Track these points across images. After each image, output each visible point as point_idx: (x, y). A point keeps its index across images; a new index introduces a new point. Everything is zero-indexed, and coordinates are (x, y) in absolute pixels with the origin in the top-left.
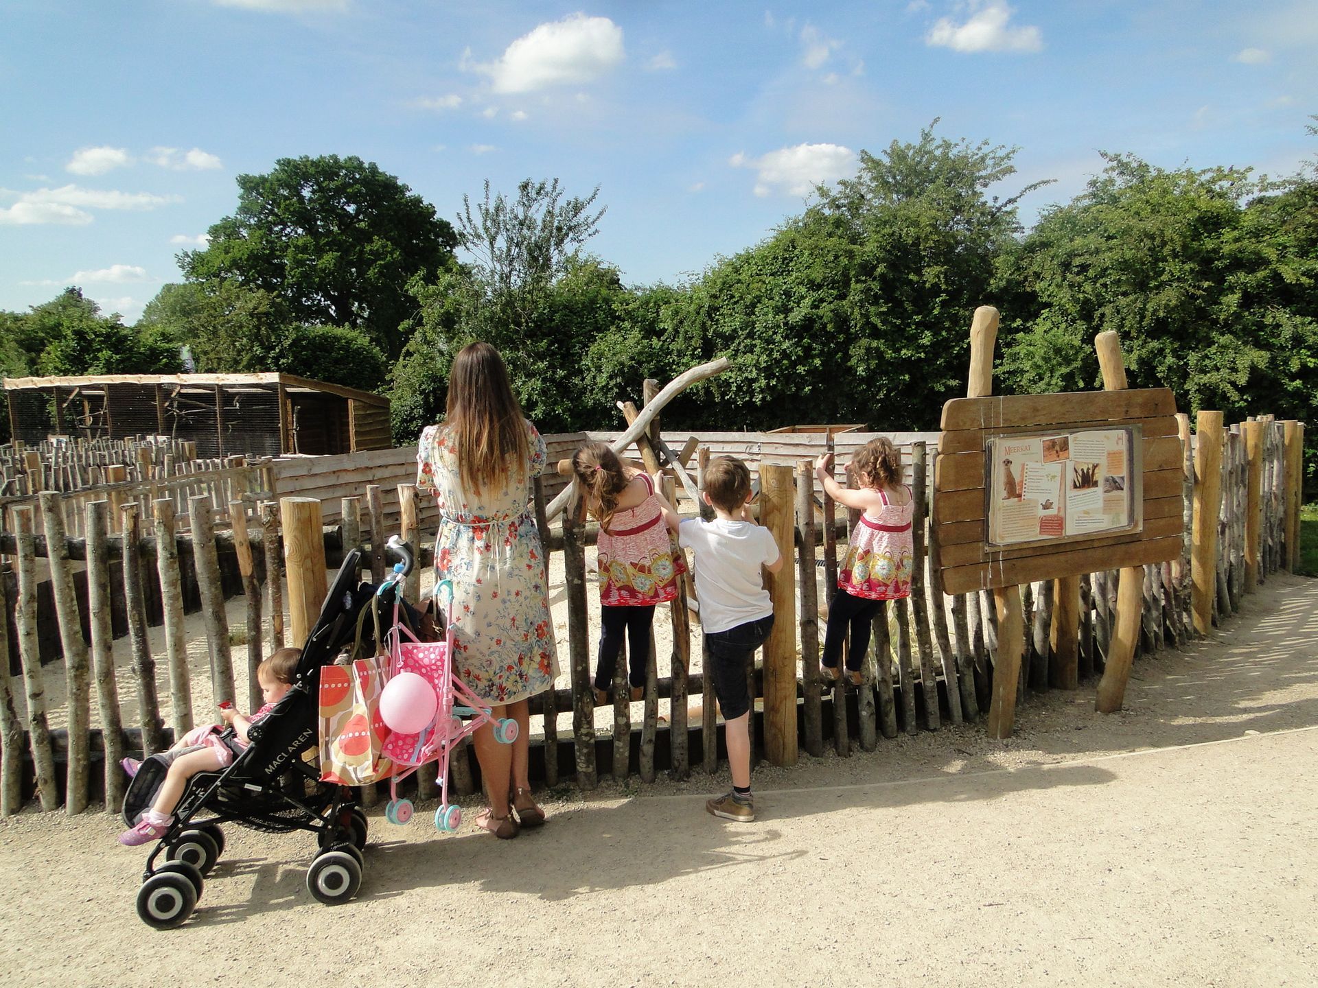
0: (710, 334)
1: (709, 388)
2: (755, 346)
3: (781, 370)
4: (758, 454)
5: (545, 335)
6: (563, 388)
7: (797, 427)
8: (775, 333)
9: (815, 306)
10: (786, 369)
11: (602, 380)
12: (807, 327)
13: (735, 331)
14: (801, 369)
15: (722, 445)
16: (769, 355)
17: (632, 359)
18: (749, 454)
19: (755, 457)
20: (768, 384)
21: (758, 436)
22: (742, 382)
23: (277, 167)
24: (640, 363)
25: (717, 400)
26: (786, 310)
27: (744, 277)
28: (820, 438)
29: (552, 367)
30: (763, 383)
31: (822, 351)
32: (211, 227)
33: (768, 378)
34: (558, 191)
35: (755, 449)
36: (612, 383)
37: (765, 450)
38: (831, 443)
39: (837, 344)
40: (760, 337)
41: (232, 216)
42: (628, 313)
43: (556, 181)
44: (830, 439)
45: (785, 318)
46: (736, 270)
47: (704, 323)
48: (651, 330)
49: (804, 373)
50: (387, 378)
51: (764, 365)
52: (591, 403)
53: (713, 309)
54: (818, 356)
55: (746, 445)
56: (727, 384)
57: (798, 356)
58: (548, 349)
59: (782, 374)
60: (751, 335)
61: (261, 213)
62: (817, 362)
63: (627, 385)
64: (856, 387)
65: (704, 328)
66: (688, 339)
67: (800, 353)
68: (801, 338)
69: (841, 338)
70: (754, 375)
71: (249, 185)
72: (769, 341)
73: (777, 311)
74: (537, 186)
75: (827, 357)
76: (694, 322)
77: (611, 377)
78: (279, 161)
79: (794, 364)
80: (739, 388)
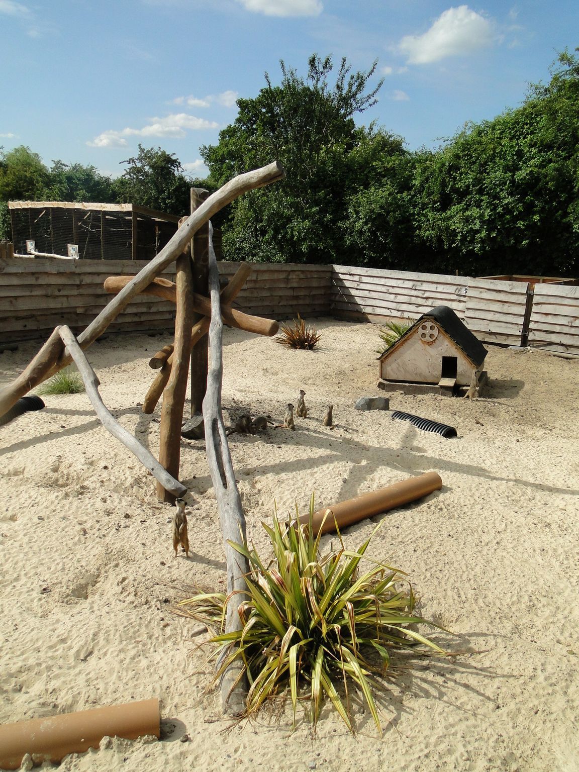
0: (448, 190)
1: (440, 236)
2: (482, 201)
3: (503, 224)
4: (465, 296)
5: (325, 187)
6: (328, 230)
7: (515, 276)
8: (502, 190)
9: (542, 166)
10: (508, 223)
11: (358, 225)
12: (532, 185)
13: (468, 186)
14: (520, 224)
15: (435, 285)
16: (494, 209)
17: (381, 207)
18: (457, 295)
19: (462, 299)
20: (489, 235)
21: (468, 281)
22: (468, 232)
23: (261, 94)
24: (388, 213)
25: (445, 247)
26: (515, 168)
27: (484, 139)
28: (521, 287)
29: (323, 212)
30: (484, 234)
31: (543, 208)
32: (221, 132)
33: (490, 230)
34: (346, 68)
35: (463, 292)
36: (366, 227)
37: (471, 293)
38: (531, 292)
39: (559, 202)
40: (488, 194)
41: (233, 125)
42: (386, 170)
43: (344, 60)
44: (530, 288)
45: (513, 176)
46: (479, 133)
47: (444, 180)
48: (405, 186)
49: (522, 227)
50: (230, 217)
51: (487, 218)
52: (348, 243)
53: (454, 168)
54: (539, 212)
55: (455, 287)
56: (454, 233)
57: (520, 212)
58: (325, 198)
59: (503, 227)
60: (481, 192)
61: (248, 122)
62: (536, 218)
63: (377, 230)
64: (571, 244)
65: (444, 184)
66: (429, 194)
67: (521, 209)
68: (524, 194)
69: (563, 197)
70: (477, 227)
71: (243, 105)
72: (496, 197)
73: (506, 169)
74: (323, 61)
75: (547, 214)
76: (436, 179)
77: (366, 223)
78: (262, 90)
79: (515, 219)
80: (464, 238)
